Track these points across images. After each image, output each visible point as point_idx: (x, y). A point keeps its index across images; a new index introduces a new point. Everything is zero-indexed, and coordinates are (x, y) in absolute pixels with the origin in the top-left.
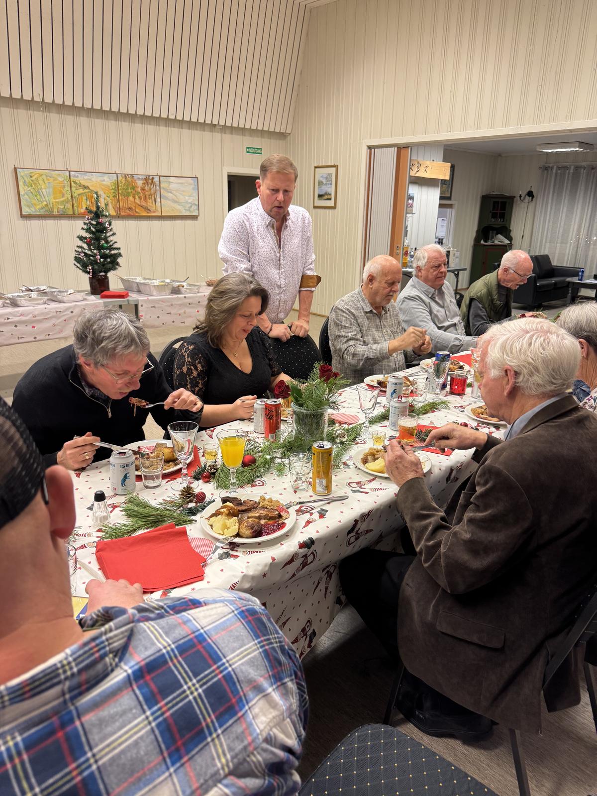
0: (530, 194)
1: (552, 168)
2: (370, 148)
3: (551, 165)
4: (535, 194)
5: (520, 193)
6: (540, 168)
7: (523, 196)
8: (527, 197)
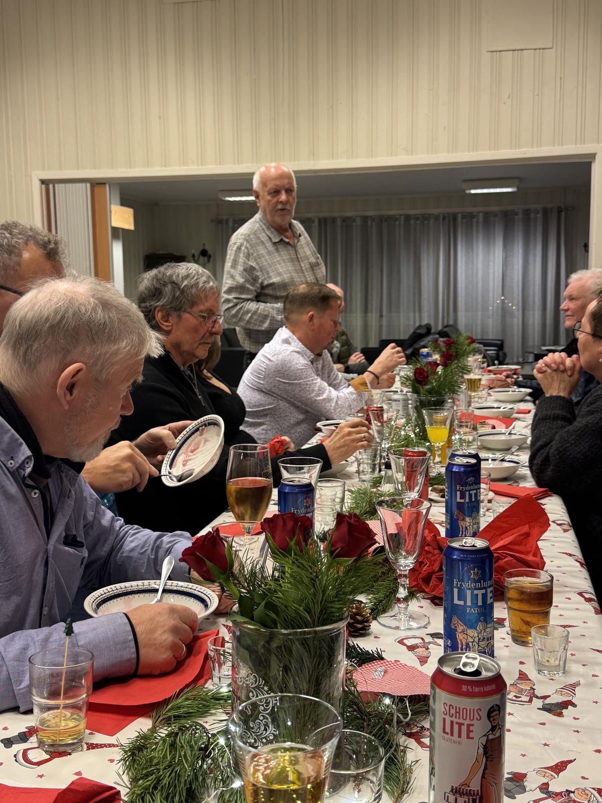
0: (204, 253)
1: (227, 221)
2: (43, 182)
3: (225, 217)
4: (210, 252)
5: (193, 251)
6: (212, 221)
7: (196, 255)
8: (202, 258)
